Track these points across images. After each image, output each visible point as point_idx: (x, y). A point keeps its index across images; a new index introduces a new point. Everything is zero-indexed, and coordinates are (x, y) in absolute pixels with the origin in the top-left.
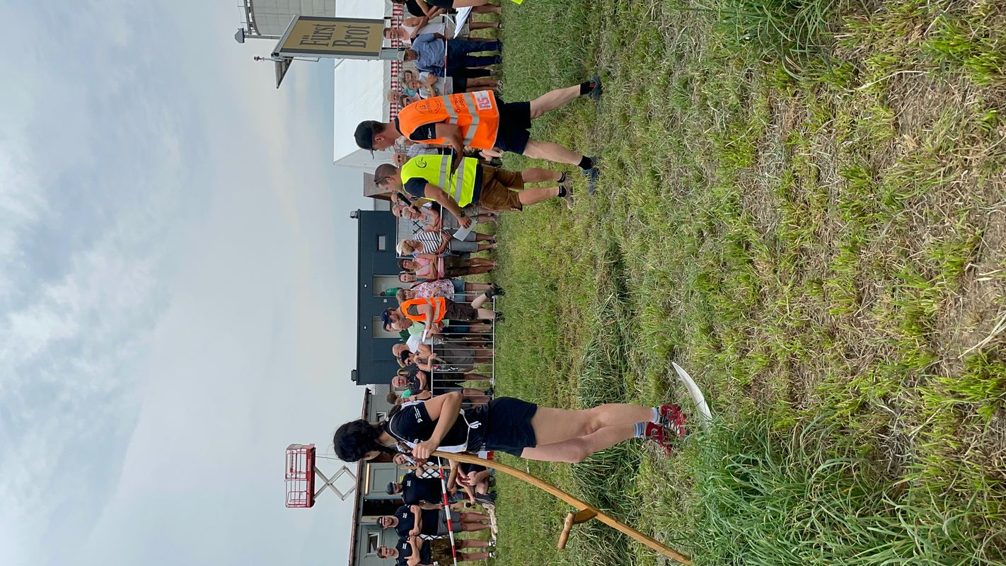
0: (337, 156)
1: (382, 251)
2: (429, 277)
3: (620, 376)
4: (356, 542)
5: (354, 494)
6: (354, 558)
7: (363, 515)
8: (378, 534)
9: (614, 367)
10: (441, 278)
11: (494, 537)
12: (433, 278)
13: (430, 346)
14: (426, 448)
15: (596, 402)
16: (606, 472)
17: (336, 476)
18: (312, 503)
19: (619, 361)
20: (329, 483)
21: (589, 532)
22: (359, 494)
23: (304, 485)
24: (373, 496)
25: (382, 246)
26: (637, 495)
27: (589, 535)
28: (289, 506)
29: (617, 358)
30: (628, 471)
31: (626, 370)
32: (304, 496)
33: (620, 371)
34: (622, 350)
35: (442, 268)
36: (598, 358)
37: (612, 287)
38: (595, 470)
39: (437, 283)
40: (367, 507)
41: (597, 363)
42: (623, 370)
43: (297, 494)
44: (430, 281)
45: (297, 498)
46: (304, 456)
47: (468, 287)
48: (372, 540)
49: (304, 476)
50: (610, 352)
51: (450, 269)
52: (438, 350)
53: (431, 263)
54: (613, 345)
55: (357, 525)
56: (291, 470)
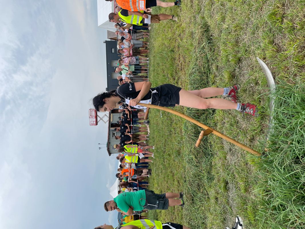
0: (99, 25)
1: (113, 53)
2: (128, 56)
3: (207, 76)
4: (109, 134)
5: (108, 122)
6: (109, 139)
7: (111, 127)
8: (115, 132)
9: (204, 73)
10: (131, 56)
11: (149, 134)
12: (129, 56)
13: (129, 78)
14: (134, 101)
15: (197, 87)
16: (200, 114)
17: (103, 117)
18: (97, 124)
19: (207, 70)
20: (101, 119)
21: (192, 136)
22: (110, 122)
23: (94, 120)
24: (113, 122)
25: (113, 51)
26: (214, 122)
27: (192, 137)
28: (91, 125)
29: (206, 69)
30: (210, 113)
31: (210, 74)
32: (95, 122)
33: (207, 74)
34: (208, 66)
35: (132, 52)
36: (198, 70)
37: (205, 39)
38: (196, 113)
39: (130, 57)
40: (112, 125)
41: (197, 72)
42: (209, 74)
43: (93, 122)
44: (128, 57)
45: (93, 123)
46: (94, 112)
47: (140, 59)
48: (114, 134)
49: (94, 117)
50: (203, 67)
51: (134, 53)
52: (131, 79)
53: (128, 51)
54: (204, 64)
55: (109, 130)
56: (91, 116)
